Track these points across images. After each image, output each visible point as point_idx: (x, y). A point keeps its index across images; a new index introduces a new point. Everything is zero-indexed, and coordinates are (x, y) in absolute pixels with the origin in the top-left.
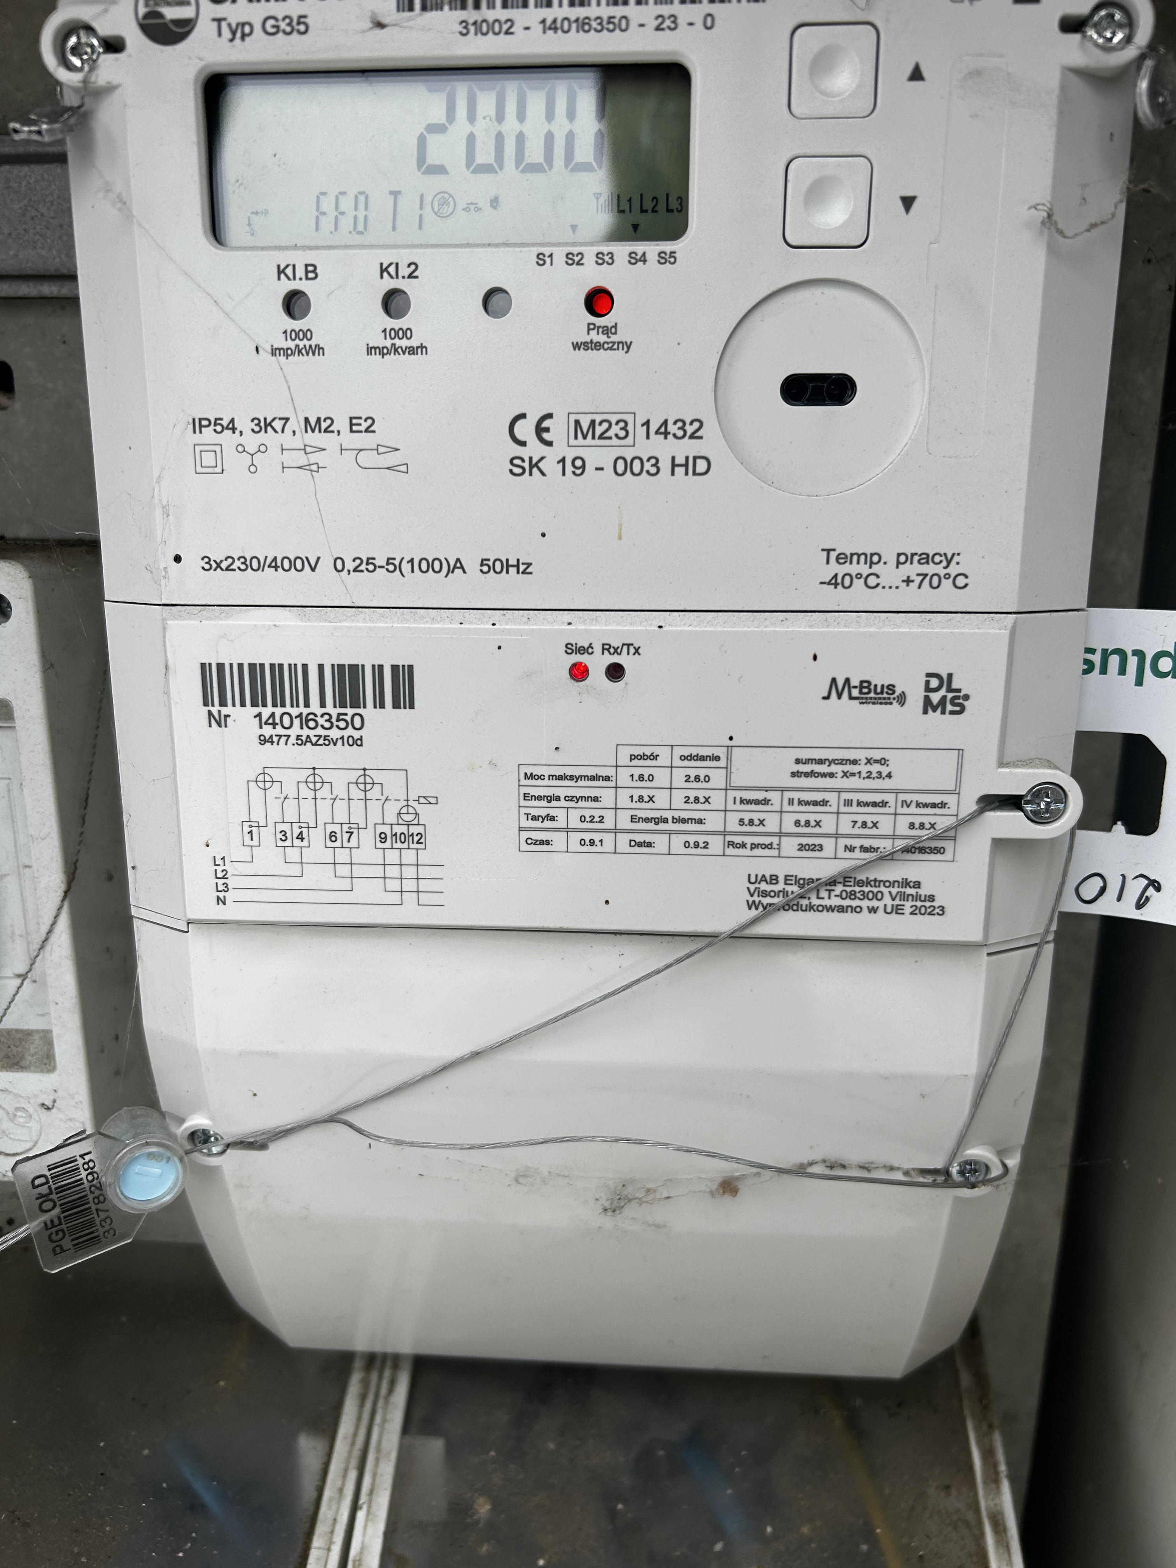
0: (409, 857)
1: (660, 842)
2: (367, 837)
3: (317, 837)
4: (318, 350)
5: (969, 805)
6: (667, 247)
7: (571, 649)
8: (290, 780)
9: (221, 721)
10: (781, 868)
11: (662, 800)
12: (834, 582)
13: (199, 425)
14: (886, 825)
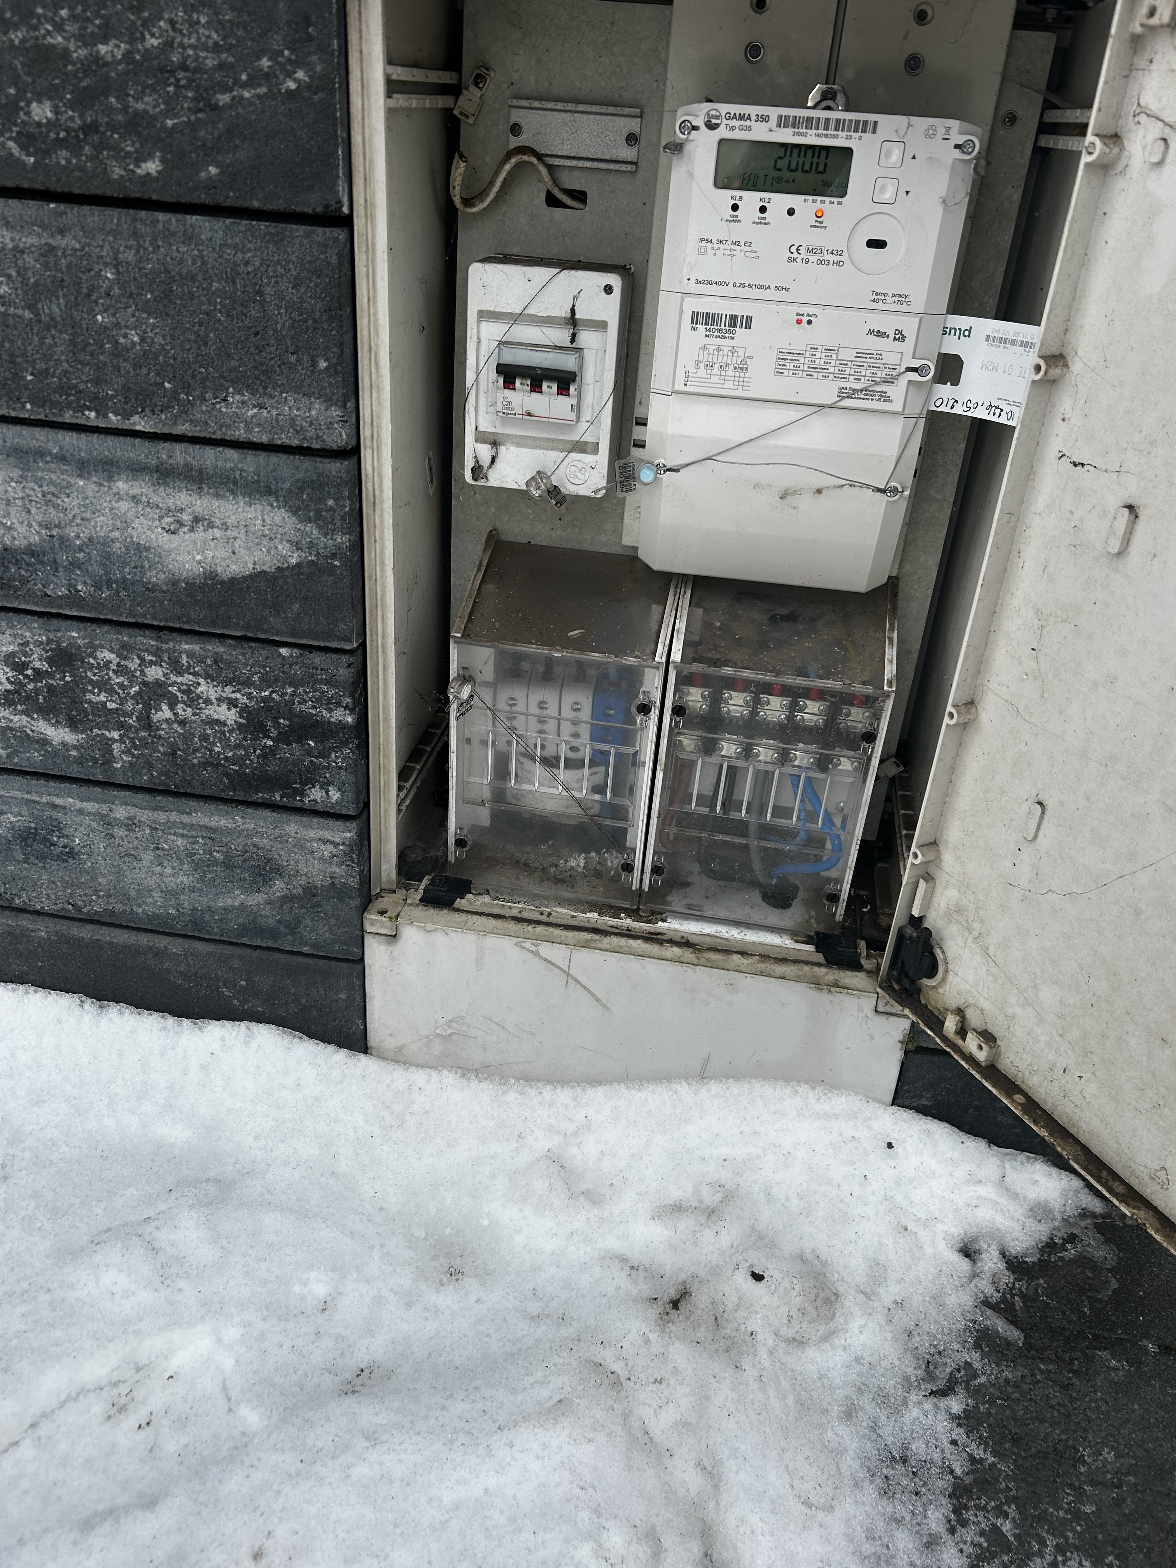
0: (742, 375)
1: (815, 375)
2: (731, 367)
3: (717, 366)
4: (739, 221)
5: (903, 370)
6: (840, 200)
7: (798, 314)
8: (711, 348)
9: (695, 329)
10: (848, 385)
11: (817, 362)
12: (874, 301)
13: (702, 240)
14: (879, 375)
